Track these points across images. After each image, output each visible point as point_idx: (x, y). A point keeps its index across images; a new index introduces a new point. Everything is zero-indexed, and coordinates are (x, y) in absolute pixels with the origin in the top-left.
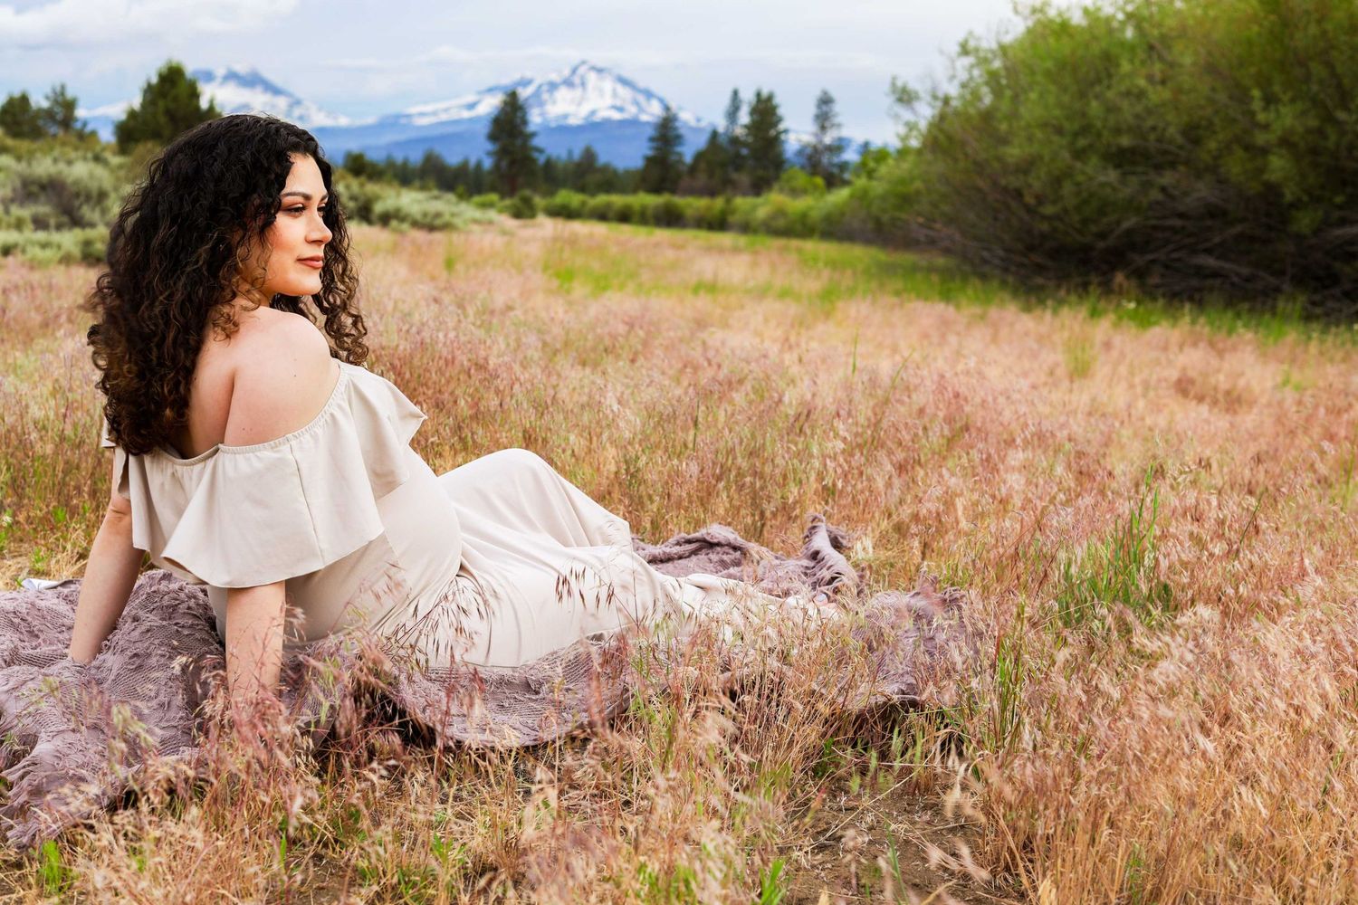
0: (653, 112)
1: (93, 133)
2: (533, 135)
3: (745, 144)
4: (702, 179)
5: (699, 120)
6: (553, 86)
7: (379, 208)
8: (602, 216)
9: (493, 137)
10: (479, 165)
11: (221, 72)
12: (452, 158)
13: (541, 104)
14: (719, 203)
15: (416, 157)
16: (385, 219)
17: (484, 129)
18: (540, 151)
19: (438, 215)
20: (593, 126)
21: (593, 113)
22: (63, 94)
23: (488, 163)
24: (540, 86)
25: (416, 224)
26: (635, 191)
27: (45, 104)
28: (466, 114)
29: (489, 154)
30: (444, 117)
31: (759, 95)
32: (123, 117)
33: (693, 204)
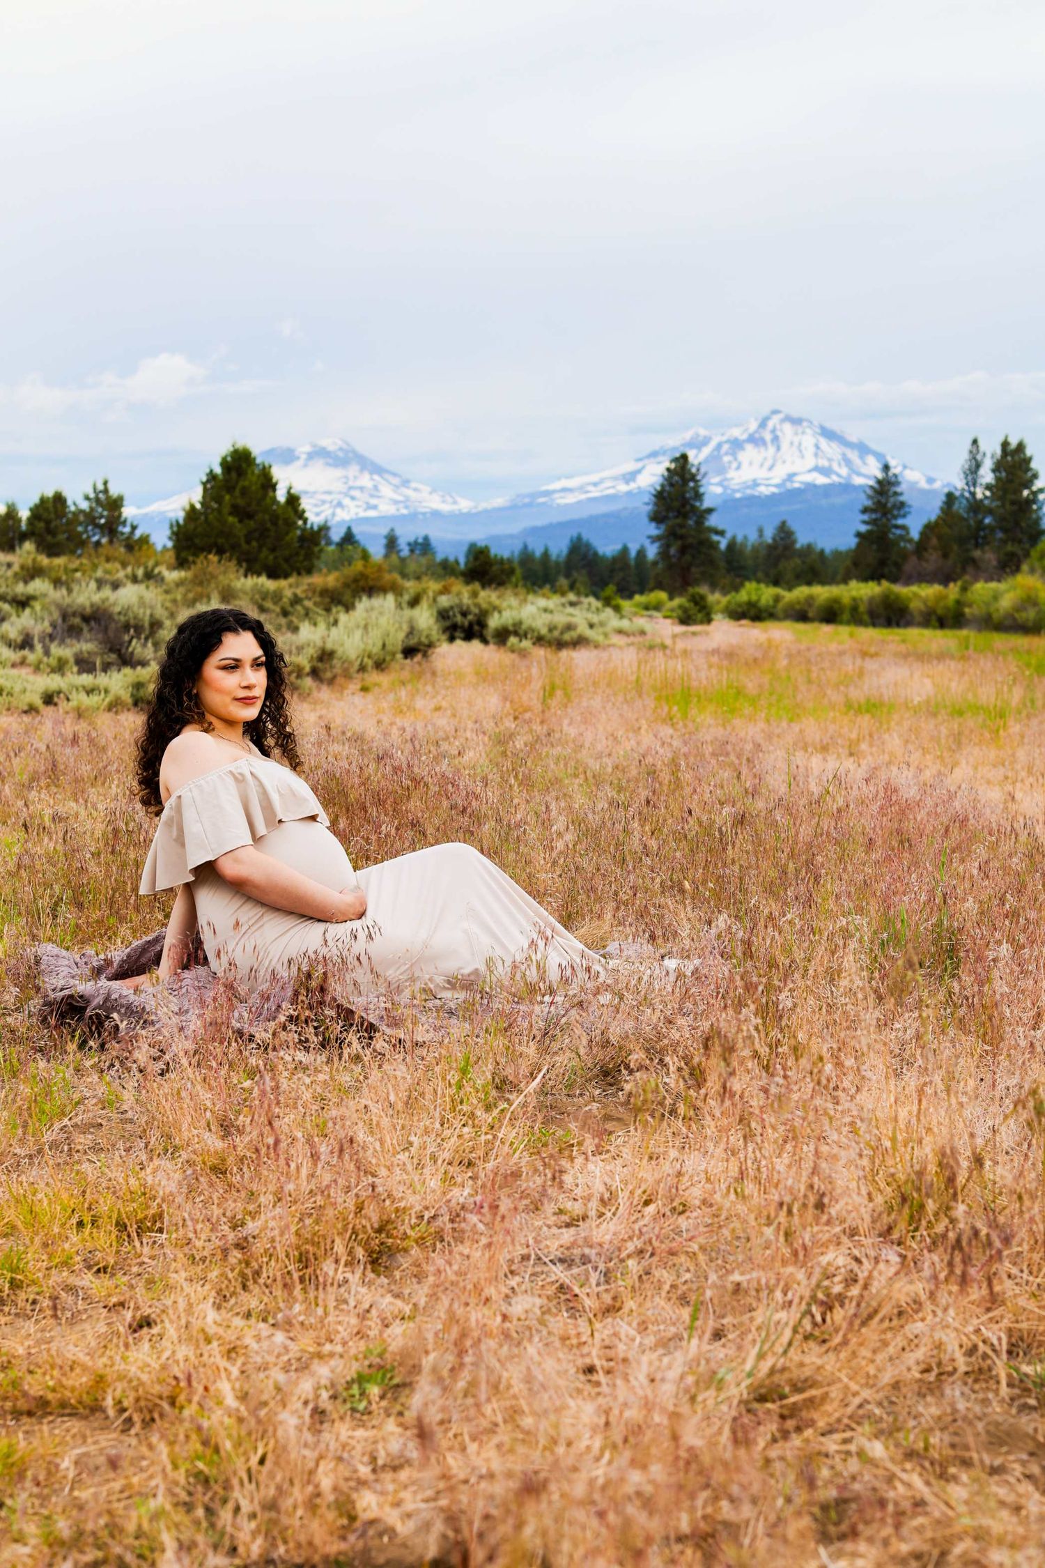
0: (870, 472)
1: (145, 540)
2: (710, 511)
3: (990, 511)
4: (933, 560)
5: (930, 480)
6: (737, 445)
7: (494, 622)
8: (801, 615)
9: (656, 518)
10: (641, 553)
11: (304, 449)
12: (607, 548)
13: (722, 470)
14: (953, 591)
15: (559, 549)
16: (502, 636)
17: (644, 506)
18: (721, 533)
19: (569, 627)
20: (789, 495)
21: (791, 477)
22: (106, 491)
23: (652, 552)
24: (719, 446)
25: (539, 640)
26: (845, 580)
27: (85, 505)
28: (623, 488)
29: (654, 539)
30: (595, 493)
31: (1005, 445)
32: (181, 516)
33: (921, 594)
